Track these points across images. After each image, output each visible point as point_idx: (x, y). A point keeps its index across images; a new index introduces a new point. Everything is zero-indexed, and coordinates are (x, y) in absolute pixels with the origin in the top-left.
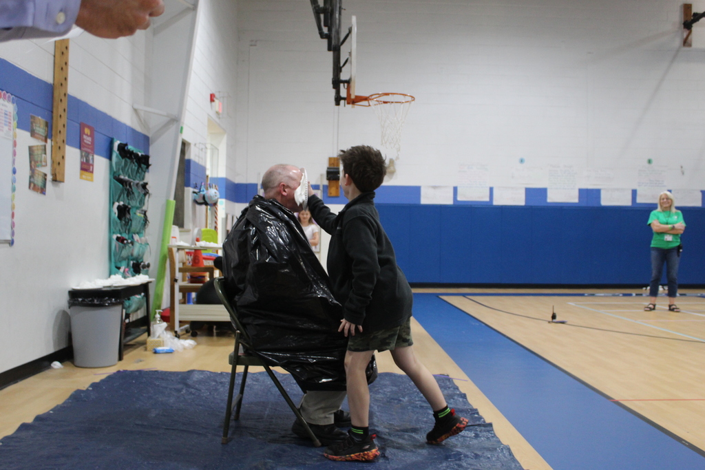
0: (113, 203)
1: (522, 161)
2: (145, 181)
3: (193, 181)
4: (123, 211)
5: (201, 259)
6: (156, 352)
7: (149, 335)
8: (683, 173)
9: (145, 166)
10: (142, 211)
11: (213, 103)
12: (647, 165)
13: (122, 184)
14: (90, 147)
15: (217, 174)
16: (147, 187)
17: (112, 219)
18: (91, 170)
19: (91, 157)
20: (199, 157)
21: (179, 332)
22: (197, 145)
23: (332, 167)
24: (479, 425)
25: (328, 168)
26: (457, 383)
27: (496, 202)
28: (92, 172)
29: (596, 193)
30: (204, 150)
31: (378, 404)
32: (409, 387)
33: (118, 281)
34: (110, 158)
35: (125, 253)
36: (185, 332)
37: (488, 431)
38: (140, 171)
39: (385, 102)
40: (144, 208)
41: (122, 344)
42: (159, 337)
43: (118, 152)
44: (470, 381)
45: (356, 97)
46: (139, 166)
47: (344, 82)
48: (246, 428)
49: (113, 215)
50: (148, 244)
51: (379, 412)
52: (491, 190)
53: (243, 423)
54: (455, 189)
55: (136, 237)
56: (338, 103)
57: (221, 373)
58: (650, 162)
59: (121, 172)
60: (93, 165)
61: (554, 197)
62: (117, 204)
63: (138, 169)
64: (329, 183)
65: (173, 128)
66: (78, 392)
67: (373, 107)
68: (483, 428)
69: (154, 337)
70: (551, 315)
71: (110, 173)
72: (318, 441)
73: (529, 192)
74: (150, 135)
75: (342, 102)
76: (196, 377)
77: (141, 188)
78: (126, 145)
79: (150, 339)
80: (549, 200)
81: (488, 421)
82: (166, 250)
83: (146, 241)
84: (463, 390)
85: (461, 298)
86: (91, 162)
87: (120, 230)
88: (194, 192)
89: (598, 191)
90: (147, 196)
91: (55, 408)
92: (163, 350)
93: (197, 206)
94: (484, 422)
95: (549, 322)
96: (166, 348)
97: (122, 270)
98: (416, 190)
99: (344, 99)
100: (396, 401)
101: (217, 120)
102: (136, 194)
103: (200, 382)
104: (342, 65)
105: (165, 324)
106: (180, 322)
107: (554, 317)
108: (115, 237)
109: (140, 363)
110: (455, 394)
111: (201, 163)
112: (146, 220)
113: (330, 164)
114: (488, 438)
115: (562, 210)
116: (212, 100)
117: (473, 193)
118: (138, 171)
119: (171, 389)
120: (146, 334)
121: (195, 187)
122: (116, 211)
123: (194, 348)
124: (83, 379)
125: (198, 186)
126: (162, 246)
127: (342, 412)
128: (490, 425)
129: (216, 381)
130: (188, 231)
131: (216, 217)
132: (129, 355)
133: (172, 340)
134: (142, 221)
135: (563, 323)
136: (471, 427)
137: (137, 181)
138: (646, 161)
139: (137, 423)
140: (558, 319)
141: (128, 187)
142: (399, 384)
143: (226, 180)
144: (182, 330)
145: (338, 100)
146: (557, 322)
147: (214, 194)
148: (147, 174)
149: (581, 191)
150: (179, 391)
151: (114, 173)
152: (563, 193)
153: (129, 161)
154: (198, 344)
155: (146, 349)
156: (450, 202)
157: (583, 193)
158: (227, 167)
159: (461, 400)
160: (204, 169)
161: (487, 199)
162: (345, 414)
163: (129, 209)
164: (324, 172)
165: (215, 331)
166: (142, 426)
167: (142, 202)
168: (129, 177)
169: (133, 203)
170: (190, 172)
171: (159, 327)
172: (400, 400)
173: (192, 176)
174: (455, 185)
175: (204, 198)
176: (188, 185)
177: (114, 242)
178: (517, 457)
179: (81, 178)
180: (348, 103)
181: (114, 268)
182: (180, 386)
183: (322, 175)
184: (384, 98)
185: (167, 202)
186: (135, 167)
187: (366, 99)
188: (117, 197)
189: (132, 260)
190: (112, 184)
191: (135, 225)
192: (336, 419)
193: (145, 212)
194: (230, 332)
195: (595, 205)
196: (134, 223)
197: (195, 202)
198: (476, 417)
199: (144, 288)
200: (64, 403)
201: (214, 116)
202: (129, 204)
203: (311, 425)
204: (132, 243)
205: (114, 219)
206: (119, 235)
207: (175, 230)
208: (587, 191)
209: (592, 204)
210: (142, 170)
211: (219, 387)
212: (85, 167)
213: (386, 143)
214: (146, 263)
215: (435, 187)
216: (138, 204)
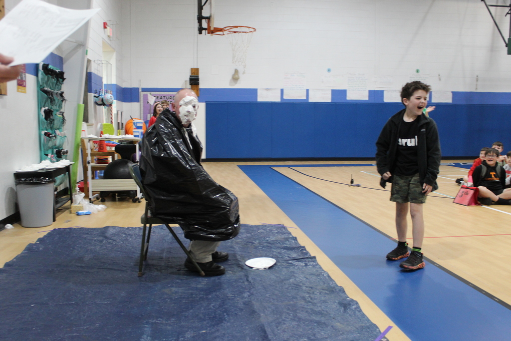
0: (41, 108)
1: (329, 70)
2: (62, 91)
3: (94, 89)
4: (48, 114)
5: (104, 146)
6: (78, 215)
7: (72, 202)
8: (440, 80)
9: (62, 80)
10: (61, 112)
11: (106, 29)
12: (415, 73)
13: (46, 94)
14: (23, 68)
15: (111, 82)
16: (63, 95)
17: (40, 119)
18: (24, 85)
19: (24, 75)
20: (97, 70)
21: (92, 199)
22: (96, 62)
23: (193, 75)
24: (307, 258)
25: (191, 76)
26: (290, 230)
27: (311, 100)
28: (25, 86)
29: (380, 93)
30: (100, 65)
31: (239, 246)
32: (258, 234)
33: (48, 164)
34: (37, 75)
35: (50, 144)
36: (96, 199)
37: (313, 261)
38: (58, 83)
39: (235, 32)
40: (62, 110)
41: (55, 209)
42: (79, 204)
43: (42, 71)
44: (298, 228)
45: (215, 28)
46: (58, 80)
47: (205, 18)
48: (153, 265)
49: (41, 116)
50: (66, 137)
51: (240, 251)
52: (308, 91)
53: (150, 262)
54: (282, 91)
55: (58, 132)
56: (200, 33)
57: (128, 228)
58: (418, 71)
59: (45, 85)
60: (25, 81)
61: (352, 96)
62: (43, 109)
63: (57, 82)
64: (192, 86)
65: (80, 51)
66: (30, 245)
67: (226, 35)
68: (310, 260)
69: (76, 203)
70: (350, 181)
71: (38, 87)
72: (203, 272)
73: (334, 92)
74: (63, 57)
75: (203, 32)
76: (111, 231)
77: (59, 96)
78: (48, 65)
79: (73, 205)
80: (348, 99)
81: (312, 255)
82: (79, 140)
83: (65, 134)
84: (294, 235)
85: (287, 169)
86: (24, 79)
87: (46, 128)
88: (95, 97)
89: (382, 92)
90: (64, 102)
91: (17, 257)
92: (83, 213)
93: (97, 106)
94: (310, 255)
95: (349, 186)
96: (85, 211)
97: (49, 156)
98: (254, 92)
99: (205, 29)
100: (250, 244)
101: (109, 42)
102: (56, 101)
103: (114, 235)
104: (203, 4)
105: (83, 195)
106: (93, 192)
107: (352, 182)
108: (43, 133)
109: (69, 223)
110: (289, 238)
111: (99, 75)
112: (64, 119)
113: (192, 74)
114: (314, 266)
115: (357, 106)
116: (105, 28)
117: (295, 94)
118: (56, 84)
119: (95, 240)
120: (70, 201)
121: (96, 93)
122: (43, 114)
123: (105, 210)
124: (31, 236)
125: (98, 92)
126: (76, 137)
127: (217, 252)
128: (314, 257)
129: (125, 234)
130: (92, 125)
131: (111, 114)
132: (60, 217)
133: (89, 206)
134: (61, 120)
135: (358, 186)
136: (302, 260)
137: (56, 91)
138: (415, 70)
139: (77, 264)
140: (355, 183)
141: (51, 96)
142: (251, 232)
143: (116, 85)
144: (94, 198)
145: (201, 30)
146: (354, 186)
147: (110, 98)
148: (63, 86)
149: (370, 92)
150: (101, 241)
151: (41, 86)
152: (358, 94)
153: (50, 76)
154: (108, 207)
155: (71, 213)
156: (278, 100)
157: (372, 93)
158: (116, 76)
159: (293, 241)
160: (101, 79)
161: (305, 98)
162: (219, 253)
163: (52, 112)
164: (188, 79)
165: (117, 197)
166: (81, 266)
167: (60, 107)
168: (50, 88)
169: (54, 108)
170: (91, 82)
171: (79, 197)
172: (253, 243)
173: (93, 85)
174: (282, 88)
175: (102, 100)
176: (90, 92)
177: (43, 137)
178: (333, 278)
179: (18, 91)
180: (208, 33)
181: (44, 156)
182: (101, 238)
183: (186, 81)
184: (234, 29)
185: (78, 106)
186: (54, 81)
187: (221, 30)
188: (43, 104)
189: (56, 148)
190: (40, 95)
191: (57, 123)
192: (213, 258)
193: (63, 113)
194: (128, 198)
195: (380, 102)
196: (56, 122)
197: (96, 103)
198: (305, 253)
199: (67, 169)
200: (22, 253)
201: (107, 39)
202: (51, 108)
203: (198, 263)
204: (55, 136)
205: (42, 120)
206: (46, 131)
207: (84, 125)
208: (375, 91)
209: (378, 101)
210: (60, 83)
211: (128, 238)
212: (20, 83)
213: (235, 62)
214: (65, 150)
215: (267, 89)
216: (58, 108)
